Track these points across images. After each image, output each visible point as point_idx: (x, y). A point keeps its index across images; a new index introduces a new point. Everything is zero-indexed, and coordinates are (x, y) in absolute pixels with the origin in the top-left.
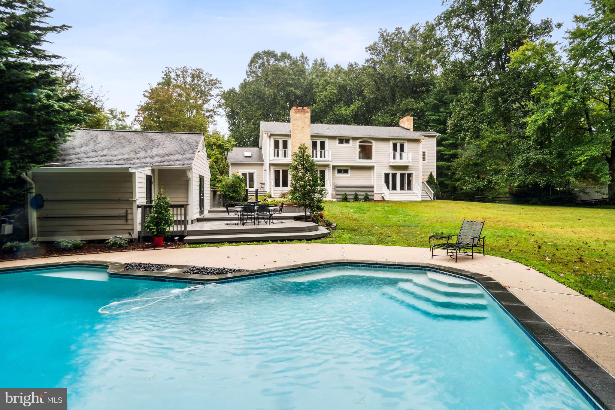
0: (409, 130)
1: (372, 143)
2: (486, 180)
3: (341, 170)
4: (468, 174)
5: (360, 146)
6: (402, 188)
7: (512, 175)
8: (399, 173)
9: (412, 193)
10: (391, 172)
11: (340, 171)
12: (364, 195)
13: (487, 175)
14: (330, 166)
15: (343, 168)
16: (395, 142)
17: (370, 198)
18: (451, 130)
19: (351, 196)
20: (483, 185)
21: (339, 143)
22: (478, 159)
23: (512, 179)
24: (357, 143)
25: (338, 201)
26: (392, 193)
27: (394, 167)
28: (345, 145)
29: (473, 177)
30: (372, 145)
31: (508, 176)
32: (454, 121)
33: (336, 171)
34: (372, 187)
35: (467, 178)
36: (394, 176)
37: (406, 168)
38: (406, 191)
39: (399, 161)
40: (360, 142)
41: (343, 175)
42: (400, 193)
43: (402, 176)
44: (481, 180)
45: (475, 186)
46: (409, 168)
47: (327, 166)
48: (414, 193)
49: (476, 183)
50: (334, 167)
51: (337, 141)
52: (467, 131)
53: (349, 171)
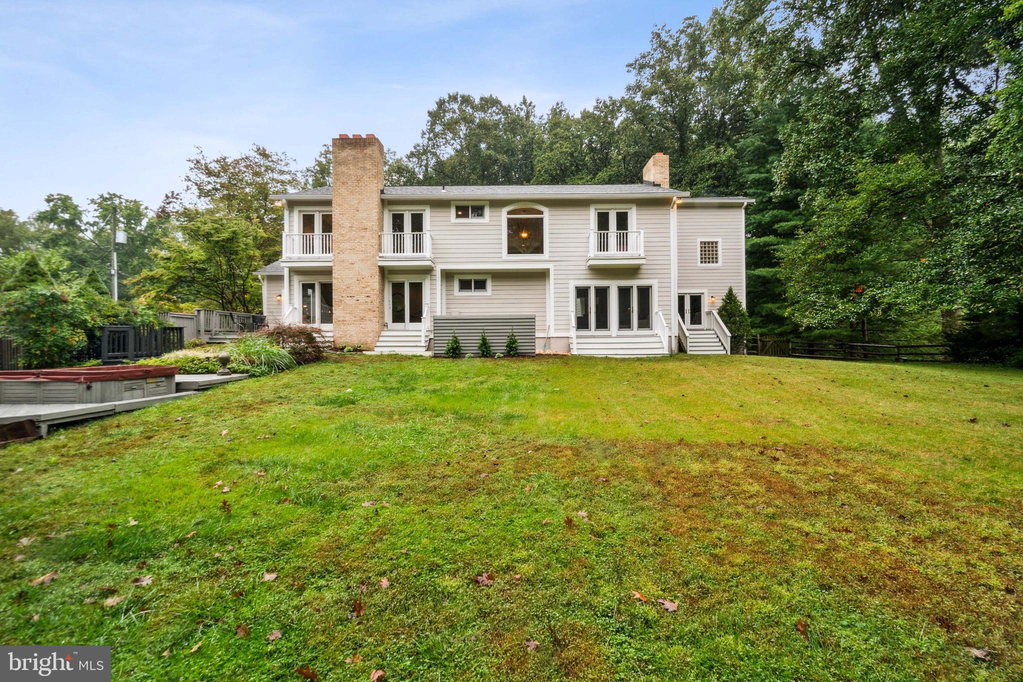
0: (659, 185)
1: (541, 213)
2: (865, 299)
3: (469, 282)
4: (816, 287)
5: (509, 220)
6: (625, 323)
7: (944, 277)
8: (613, 287)
9: (652, 336)
10: (593, 283)
11: (465, 285)
12: (505, 340)
13: (869, 287)
14: (434, 273)
15: (473, 278)
16: (603, 208)
17: (522, 349)
18: (782, 189)
19: (471, 343)
20: (857, 313)
21: (458, 216)
22: (840, 245)
23: (942, 291)
24: (503, 215)
25: (436, 356)
26: (594, 337)
27: (598, 271)
28: (472, 220)
29: (829, 293)
30: (542, 219)
31: (930, 282)
32: (787, 166)
33: (456, 284)
34: (529, 322)
35: (812, 297)
36: (602, 293)
37: (633, 271)
38: (635, 330)
39: (614, 256)
40: (509, 213)
41: (473, 293)
42: (618, 337)
43: (624, 293)
44: (849, 301)
45: (833, 315)
46: (643, 271)
47: (427, 271)
48: (656, 336)
49: (835, 307)
50: (448, 276)
51: (453, 211)
52: (819, 184)
53: (489, 284)
